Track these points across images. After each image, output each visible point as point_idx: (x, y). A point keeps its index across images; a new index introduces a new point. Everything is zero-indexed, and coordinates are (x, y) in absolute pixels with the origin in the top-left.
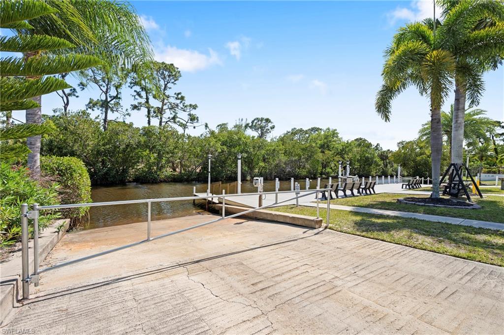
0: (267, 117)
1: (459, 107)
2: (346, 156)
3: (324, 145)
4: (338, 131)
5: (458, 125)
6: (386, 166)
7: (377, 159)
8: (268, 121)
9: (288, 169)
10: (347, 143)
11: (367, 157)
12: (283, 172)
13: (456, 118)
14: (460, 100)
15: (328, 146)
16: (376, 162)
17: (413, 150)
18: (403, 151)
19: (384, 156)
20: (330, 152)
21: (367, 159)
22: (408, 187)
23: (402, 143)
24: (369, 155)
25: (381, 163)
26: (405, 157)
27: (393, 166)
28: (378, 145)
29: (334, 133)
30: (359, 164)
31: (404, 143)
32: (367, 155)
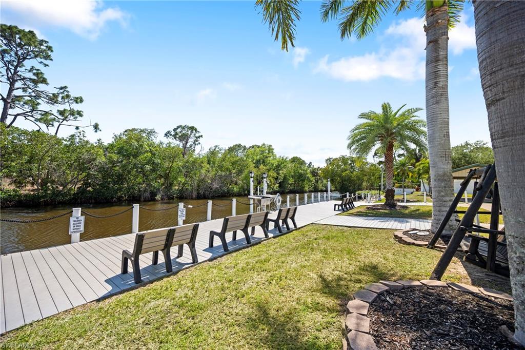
0: (193, 125)
1: (437, 56)
2: (281, 172)
3: (260, 160)
4: (273, 147)
5: (440, 91)
6: (317, 182)
7: (309, 175)
8: (193, 129)
9: (215, 185)
10: (282, 160)
11: (301, 173)
12: (209, 190)
13: (435, 78)
14: (440, 41)
15: (264, 162)
16: (308, 178)
17: (338, 166)
18: (331, 167)
19: (314, 173)
20: (265, 168)
21: (301, 175)
22: (340, 208)
23: (329, 160)
24: (302, 172)
25: (313, 179)
26: (332, 173)
27: (322, 182)
28: (310, 163)
29: (270, 150)
30: (294, 180)
31: (331, 160)
32: (300, 171)
